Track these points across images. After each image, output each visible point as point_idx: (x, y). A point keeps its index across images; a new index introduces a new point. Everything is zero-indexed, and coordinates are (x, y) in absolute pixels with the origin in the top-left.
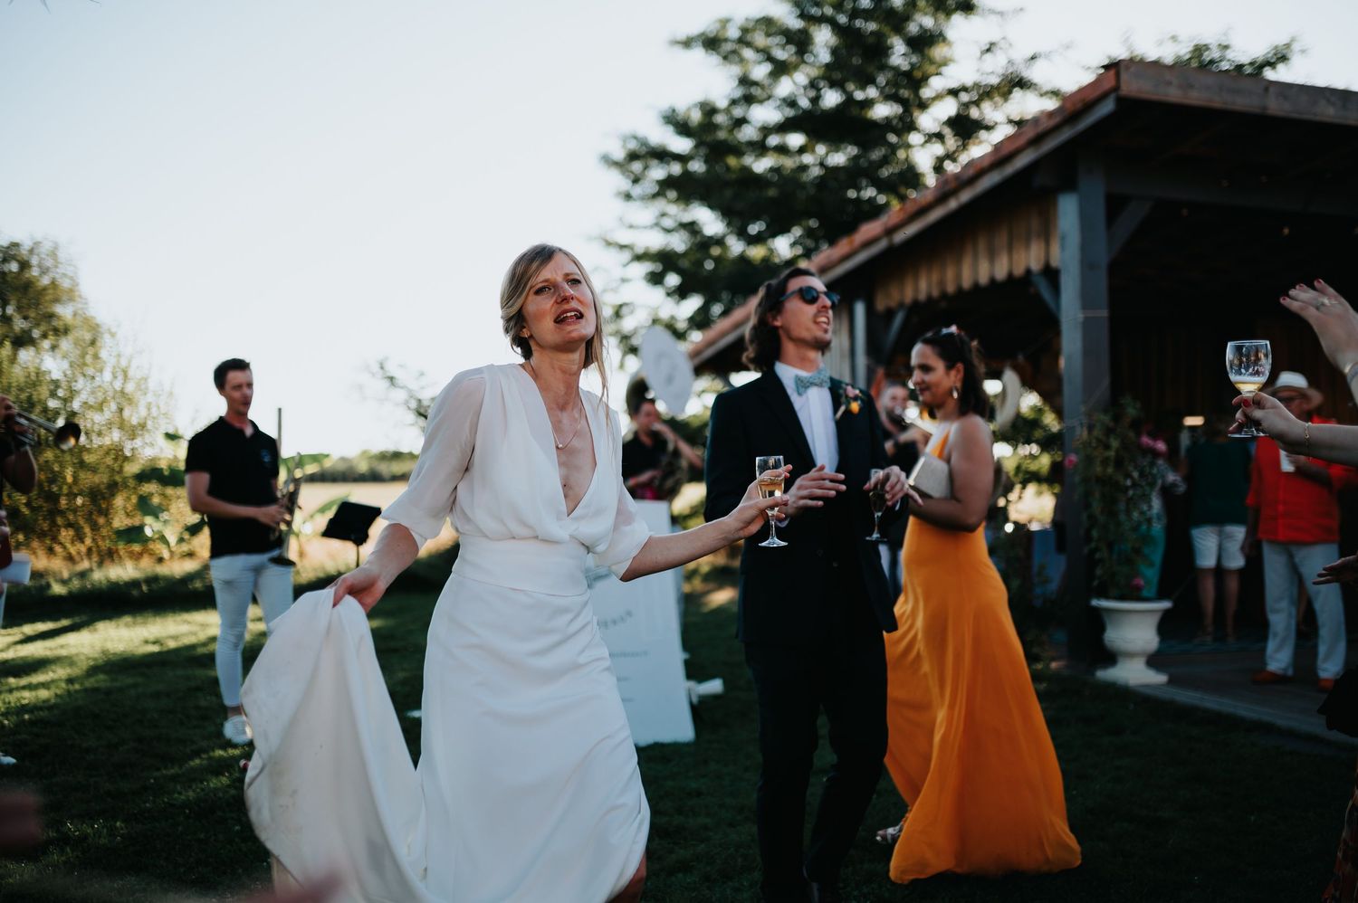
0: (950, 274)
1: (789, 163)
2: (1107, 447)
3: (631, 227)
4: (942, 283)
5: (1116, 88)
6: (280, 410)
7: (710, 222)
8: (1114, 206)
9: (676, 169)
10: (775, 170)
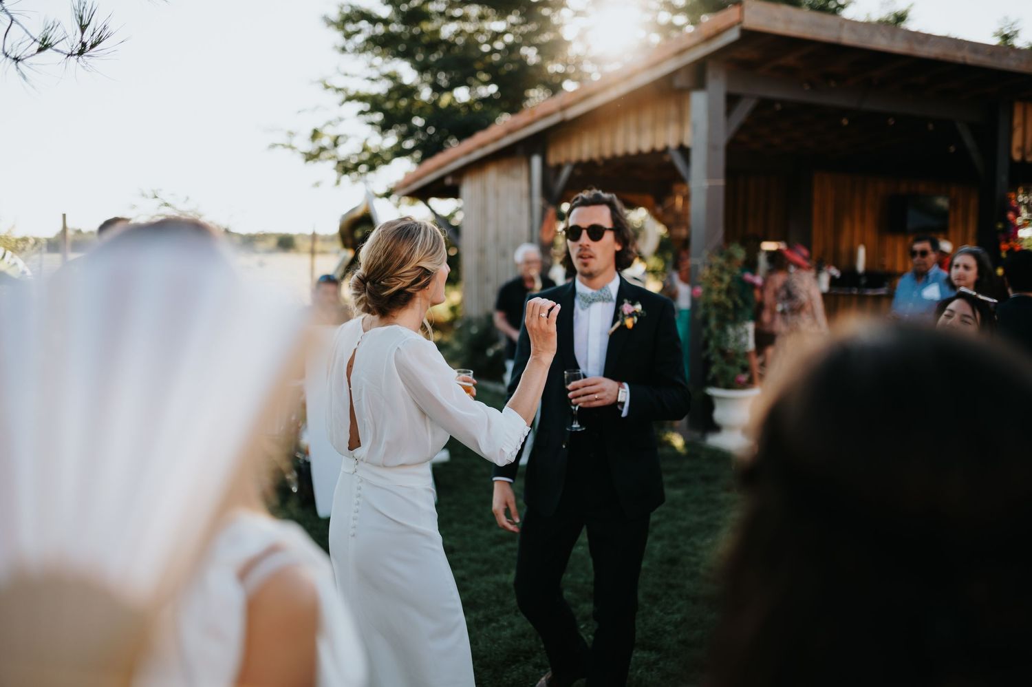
0: (607, 141)
1: (469, 27)
2: (720, 280)
3: (346, 75)
4: (600, 148)
5: (740, 22)
6: (64, 215)
7: (408, 74)
8: (732, 100)
9: (380, 29)
10: (459, 33)
